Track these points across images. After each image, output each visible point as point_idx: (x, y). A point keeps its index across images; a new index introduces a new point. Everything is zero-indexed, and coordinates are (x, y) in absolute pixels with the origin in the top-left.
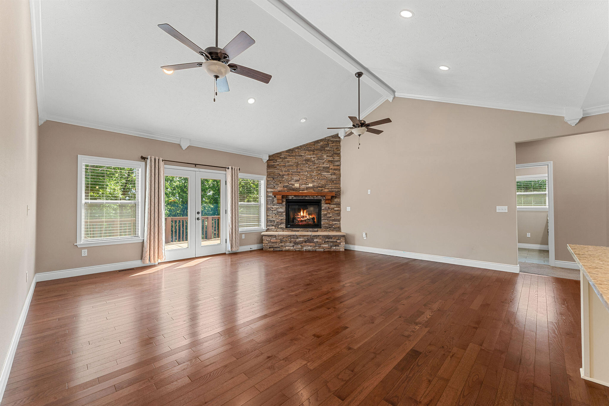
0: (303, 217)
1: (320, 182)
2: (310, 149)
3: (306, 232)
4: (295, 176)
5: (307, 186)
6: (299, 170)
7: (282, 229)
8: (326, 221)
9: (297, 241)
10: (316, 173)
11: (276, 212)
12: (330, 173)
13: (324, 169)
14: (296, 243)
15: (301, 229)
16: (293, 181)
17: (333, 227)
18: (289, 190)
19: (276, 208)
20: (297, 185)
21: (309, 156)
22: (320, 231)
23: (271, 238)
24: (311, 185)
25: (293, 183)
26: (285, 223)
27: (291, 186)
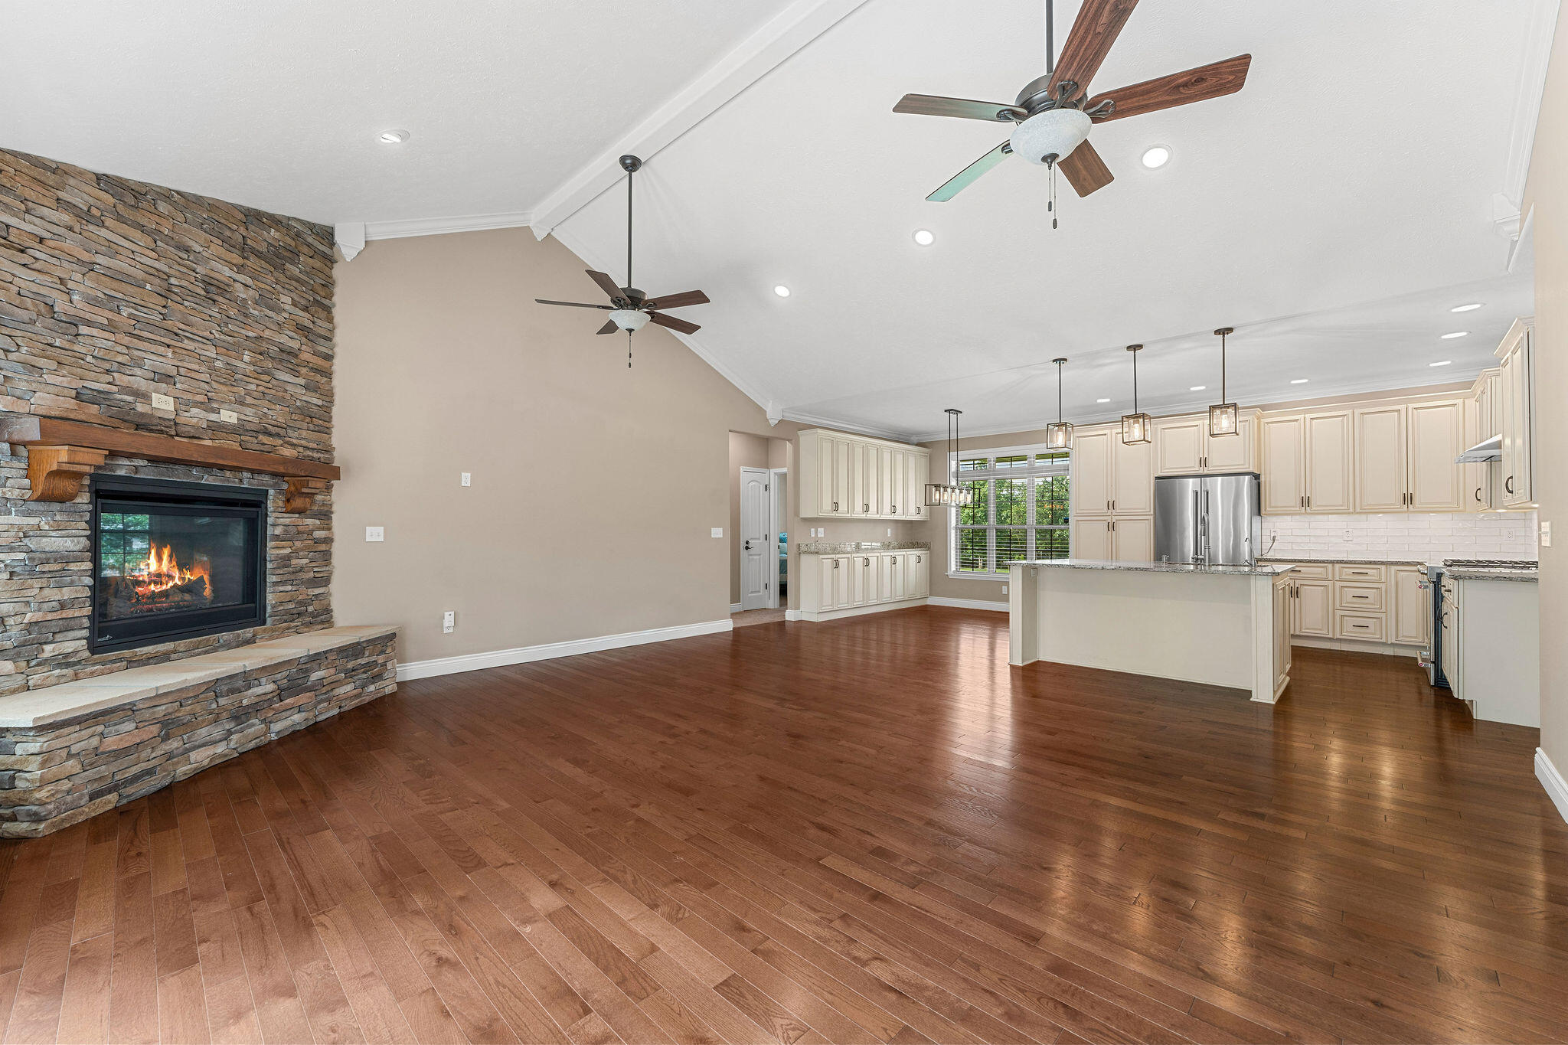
0: (158, 578)
1: (266, 410)
2: (228, 233)
3: (206, 652)
4: (153, 348)
5: (213, 417)
6: (173, 324)
7: (68, 665)
8: (289, 588)
9: (245, 702)
10: (250, 363)
11: (22, 556)
12: (302, 381)
13: (285, 356)
14: (240, 716)
15: (181, 644)
16: (138, 371)
17: (311, 609)
18: (117, 423)
19: (20, 527)
20: (163, 403)
21: (227, 272)
22: (267, 635)
23: (100, 728)
24: (228, 416)
25: (140, 383)
26: (86, 623)
27: (130, 398)
